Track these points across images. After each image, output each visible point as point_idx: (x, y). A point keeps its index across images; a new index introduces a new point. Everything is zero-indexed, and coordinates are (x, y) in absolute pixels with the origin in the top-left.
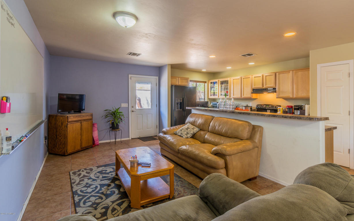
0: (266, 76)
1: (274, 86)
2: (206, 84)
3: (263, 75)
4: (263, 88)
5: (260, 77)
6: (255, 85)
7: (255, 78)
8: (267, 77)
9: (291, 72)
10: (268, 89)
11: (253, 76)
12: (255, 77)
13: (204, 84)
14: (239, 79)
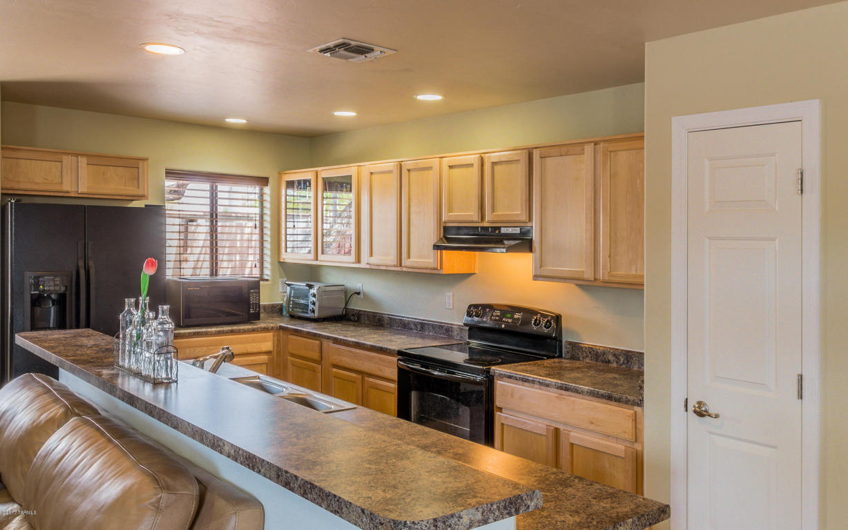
0: (494, 164)
1: (524, 218)
2: (267, 190)
3: (482, 160)
4: (486, 224)
5: (471, 165)
6: (450, 210)
7: (454, 171)
8: (497, 168)
9: (589, 149)
10: (503, 231)
11: (446, 162)
12: (451, 167)
13: (257, 190)
14: (390, 172)
